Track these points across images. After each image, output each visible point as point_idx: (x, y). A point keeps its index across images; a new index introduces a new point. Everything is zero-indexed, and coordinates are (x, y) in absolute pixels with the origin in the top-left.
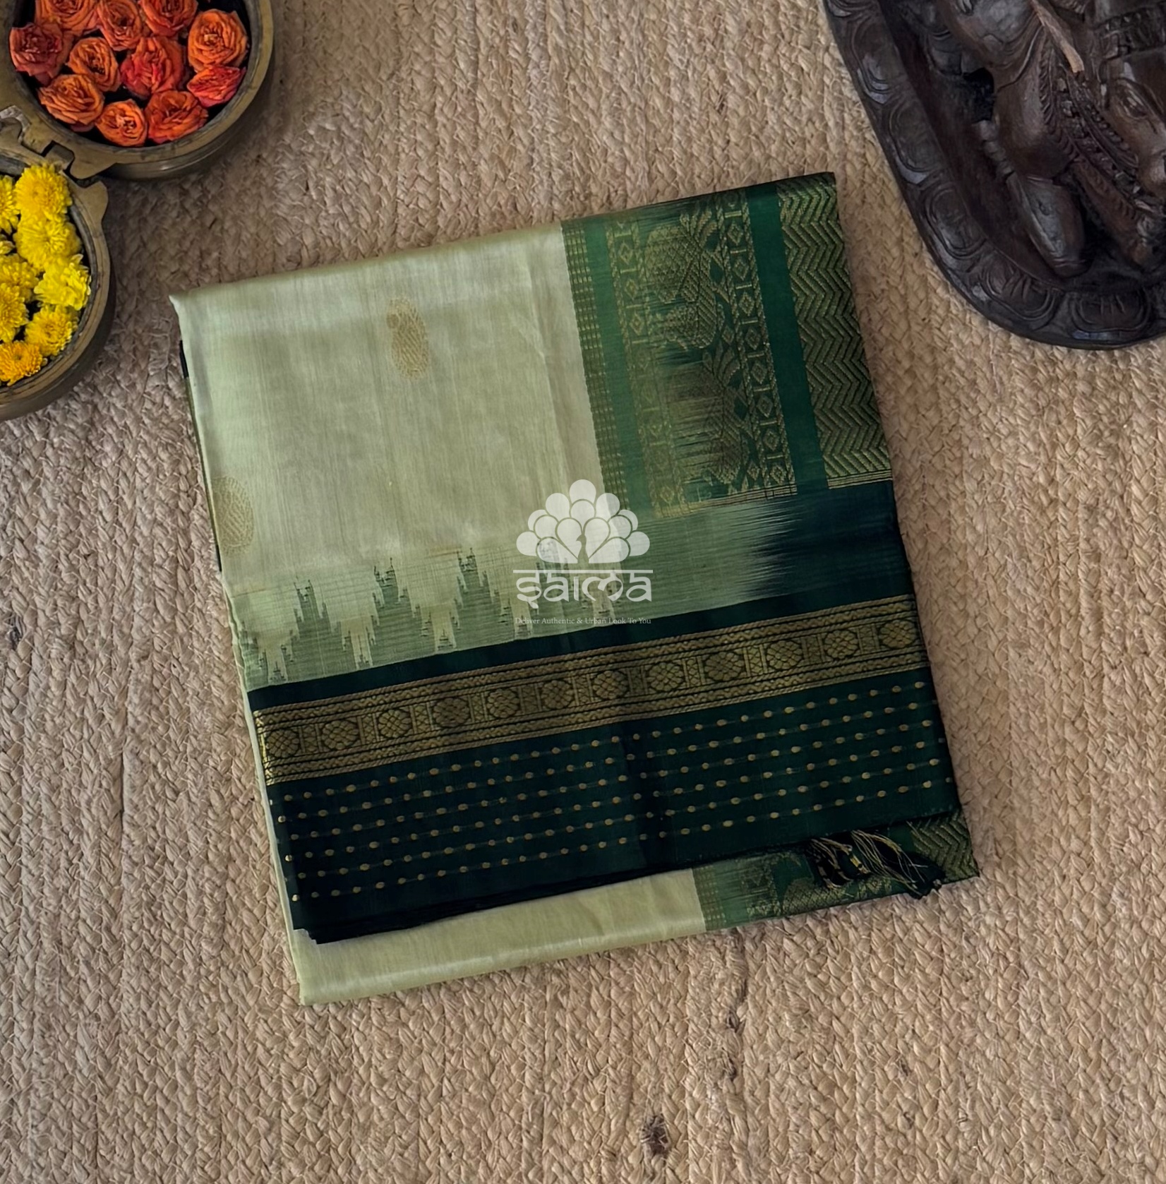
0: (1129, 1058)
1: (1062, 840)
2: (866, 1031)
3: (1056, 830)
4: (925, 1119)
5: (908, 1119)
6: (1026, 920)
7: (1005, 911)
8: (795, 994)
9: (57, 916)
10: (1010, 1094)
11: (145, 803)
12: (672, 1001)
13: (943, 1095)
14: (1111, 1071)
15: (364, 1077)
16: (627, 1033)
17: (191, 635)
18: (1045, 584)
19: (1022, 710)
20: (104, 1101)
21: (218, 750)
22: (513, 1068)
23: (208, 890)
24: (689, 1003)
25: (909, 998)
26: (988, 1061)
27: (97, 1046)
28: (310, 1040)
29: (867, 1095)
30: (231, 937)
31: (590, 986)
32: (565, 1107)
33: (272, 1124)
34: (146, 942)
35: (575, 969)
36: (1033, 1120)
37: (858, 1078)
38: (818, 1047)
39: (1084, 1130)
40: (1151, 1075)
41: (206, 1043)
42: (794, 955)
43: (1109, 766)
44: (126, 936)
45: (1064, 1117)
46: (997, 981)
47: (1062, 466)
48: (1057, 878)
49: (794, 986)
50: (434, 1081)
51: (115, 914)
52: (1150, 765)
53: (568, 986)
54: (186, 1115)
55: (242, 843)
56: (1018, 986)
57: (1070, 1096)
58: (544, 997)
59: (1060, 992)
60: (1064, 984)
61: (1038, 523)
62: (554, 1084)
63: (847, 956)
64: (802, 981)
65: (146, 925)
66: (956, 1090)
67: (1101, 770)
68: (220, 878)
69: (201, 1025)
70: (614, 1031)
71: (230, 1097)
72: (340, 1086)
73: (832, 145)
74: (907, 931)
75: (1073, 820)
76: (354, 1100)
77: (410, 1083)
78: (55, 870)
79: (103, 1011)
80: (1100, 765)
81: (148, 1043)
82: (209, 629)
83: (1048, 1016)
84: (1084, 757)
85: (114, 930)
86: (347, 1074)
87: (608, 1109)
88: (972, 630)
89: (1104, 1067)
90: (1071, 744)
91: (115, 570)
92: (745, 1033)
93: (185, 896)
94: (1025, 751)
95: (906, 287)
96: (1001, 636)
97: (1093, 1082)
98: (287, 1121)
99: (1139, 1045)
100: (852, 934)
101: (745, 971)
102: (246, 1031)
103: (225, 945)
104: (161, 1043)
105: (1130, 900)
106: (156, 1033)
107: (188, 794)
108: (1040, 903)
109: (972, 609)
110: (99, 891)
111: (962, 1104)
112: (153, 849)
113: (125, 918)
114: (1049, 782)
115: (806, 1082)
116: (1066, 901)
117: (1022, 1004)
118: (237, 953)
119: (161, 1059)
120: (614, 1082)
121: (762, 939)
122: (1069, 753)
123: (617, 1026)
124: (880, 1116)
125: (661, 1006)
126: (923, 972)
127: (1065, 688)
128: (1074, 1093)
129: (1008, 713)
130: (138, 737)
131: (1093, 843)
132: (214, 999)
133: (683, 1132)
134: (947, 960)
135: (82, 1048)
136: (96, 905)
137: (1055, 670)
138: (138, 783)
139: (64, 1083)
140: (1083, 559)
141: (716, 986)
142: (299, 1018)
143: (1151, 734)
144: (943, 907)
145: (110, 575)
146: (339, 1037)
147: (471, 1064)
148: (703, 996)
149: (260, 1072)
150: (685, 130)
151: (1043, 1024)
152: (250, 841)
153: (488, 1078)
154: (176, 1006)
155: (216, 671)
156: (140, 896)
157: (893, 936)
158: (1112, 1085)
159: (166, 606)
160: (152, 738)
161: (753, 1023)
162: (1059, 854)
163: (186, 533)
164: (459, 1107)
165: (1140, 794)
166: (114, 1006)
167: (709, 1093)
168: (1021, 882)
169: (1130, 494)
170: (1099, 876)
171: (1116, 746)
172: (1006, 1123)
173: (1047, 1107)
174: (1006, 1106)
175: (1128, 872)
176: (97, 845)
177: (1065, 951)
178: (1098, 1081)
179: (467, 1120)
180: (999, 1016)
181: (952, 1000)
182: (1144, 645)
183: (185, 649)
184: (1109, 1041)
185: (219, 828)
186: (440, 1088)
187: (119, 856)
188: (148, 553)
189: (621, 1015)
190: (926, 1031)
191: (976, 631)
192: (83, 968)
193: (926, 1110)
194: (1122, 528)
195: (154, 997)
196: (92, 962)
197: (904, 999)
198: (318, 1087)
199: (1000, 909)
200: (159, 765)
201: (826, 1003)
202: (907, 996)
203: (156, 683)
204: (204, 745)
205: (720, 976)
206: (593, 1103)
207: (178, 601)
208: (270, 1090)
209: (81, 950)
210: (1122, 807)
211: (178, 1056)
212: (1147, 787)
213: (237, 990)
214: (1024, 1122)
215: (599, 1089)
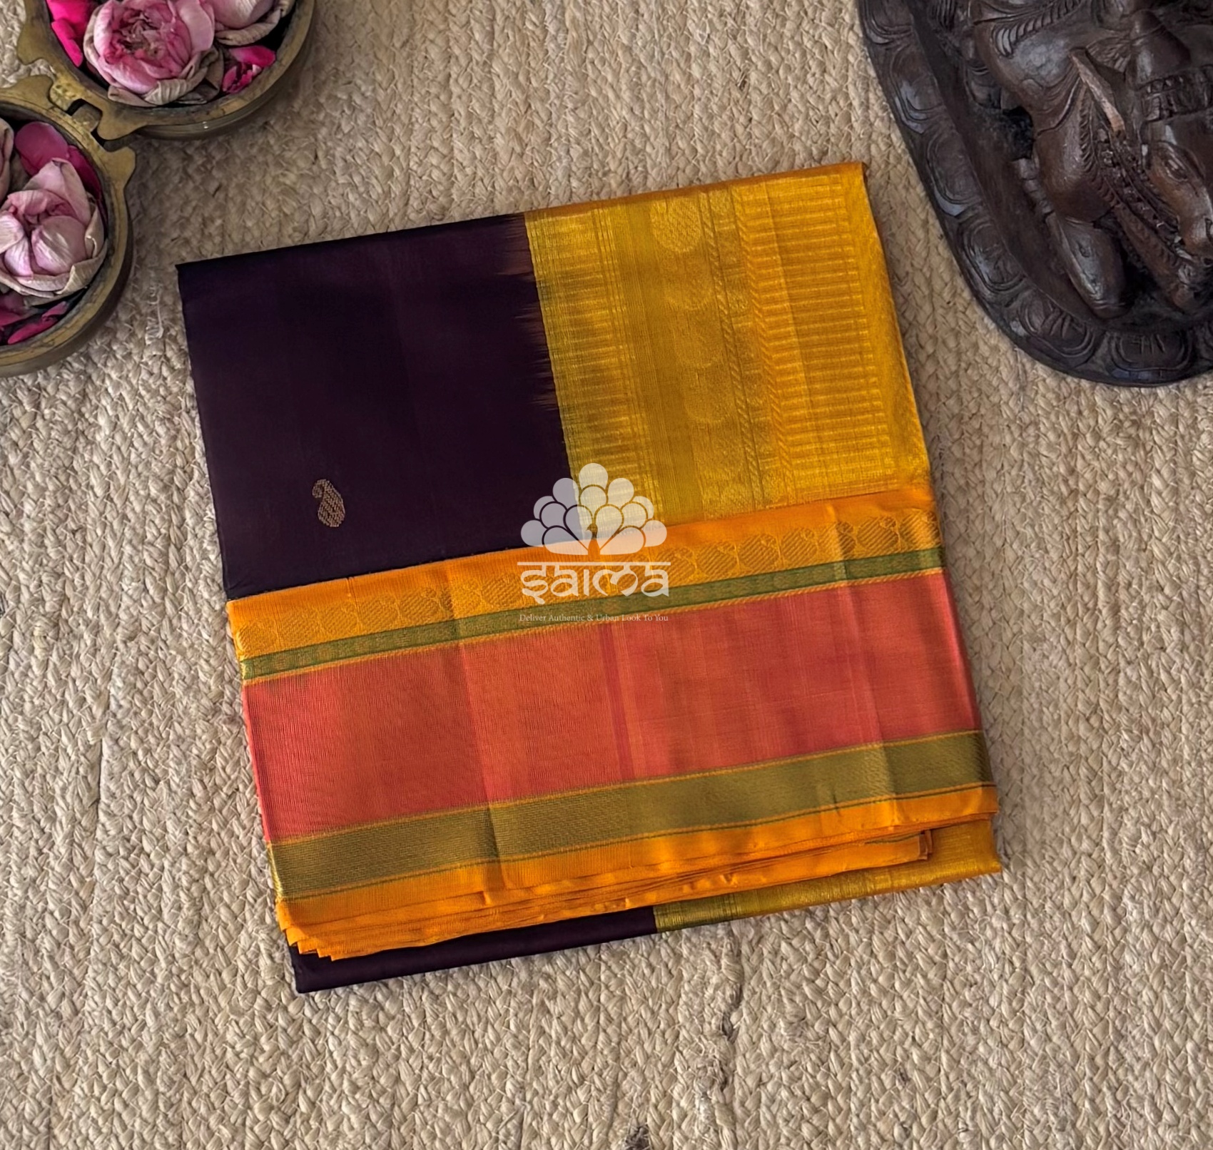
0: (1137, 1067)
1: (1073, 840)
2: (862, 1038)
3: (1067, 829)
4: (922, 1129)
5: (905, 1129)
6: (1034, 923)
7: (1012, 913)
8: (792, 1001)
9: (23, 907)
10: (1012, 1105)
11: (123, 792)
12: (664, 1006)
13: (942, 1104)
14: (1118, 1080)
15: (336, 1084)
16: (615, 1039)
17: (180, 618)
18: (1063, 575)
19: (1036, 706)
20: (59, 1104)
21: (204, 737)
22: (494, 1077)
23: (185, 883)
24: (682, 1008)
25: (911, 1005)
26: (990, 1069)
27: (57, 1047)
28: (282, 1045)
29: (862, 1104)
30: (206, 934)
31: (579, 992)
32: (545, 1118)
33: (235, 1131)
34: (116, 937)
35: (564, 973)
36: (1036, 1132)
37: (854, 1088)
38: (813, 1057)
39: (1089, 1141)
40: (1159, 1085)
41: (173, 1046)
42: (792, 959)
43: (1124, 765)
44: (95, 929)
45: (1068, 1127)
46: (1002, 987)
47: (1083, 457)
48: (1067, 880)
49: (791, 994)
50: (410, 1089)
51: (85, 908)
52: (1164, 764)
53: (556, 992)
54: (146, 1121)
55: (223, 834)
56: (1023, 993)
57: (1075, 1105)
58: (530, 1001)
59: (1067, 996)
60: (1071, 989)
61: (1058, 513)
62: (536, 1093)
63: (847, 961)
64: (799, 987)
65: (117, 919)
66: (957, 1098)
67: (1115, 769)
68: (198, 871)
69: (169, 1027)
70: (602, 1037)
71: (194, 1104)
72: (309, 1093)
73: (855, 125)
74: (909, 934)
75: (1084, 821)
76: (324, 1109)
77: (384, 1091)
78: (24, 860)
79: (66, 1009)
80: (1114, 762)
81: (111, 1044)
82: (198, 611)
83: (1054, 1023)
84: (1100, 755)
85: (82, 924)
86: (317, 1081)
87: (591, 1119)
88: (986, 622)
89: (1111, 1076)
90: (1085, 742)
91: (104, 547)
92: (739, 1041)
93: (160, 889)
94: (1038, 748)
95: (931, 270)
96: (1015, 629)
97: (1100, 1091)
98: (252, 1129)
99: (1147, 1055)
100: (853, 938)
101: (741, 976)
102: (216, 1034)
103: (198, 942)
104: (125, 1043)
105: (1141, 903)
106: (121, 1033)
107: (168, 783)
108: (1048, 905)
109: (987, 600)
110: (70, 882)
111: (962, 1114)
112: (128, 841)
113: (95, 910)
114: (1061, 781)
115: (798, 1093)
116: (1075, 904)
117: (1027, 1011)
118: (211, 951)
119: (124, 1059)
120: (598, 1090)
121: (759, 942)
122: (1083, 749)
123: (605, 1031)
124: (875, 1126)
125: (653, 1012)
126: (925, 976)
127: (1080, 684)
128: (1080, 1102)
129: (1021, 708)
130: (119, 722)
131: (1105, 844)
132: (185, 999)
133: (668, 1144)
134: (951, 964)
135: (40, 1047)
136: (66, 897)
137: (1070, 665)
138: (116, 770)
139: (18, 1083)
140: (1102, 550)
141: (709, 992)
142: (272, 1021)
143: (1167, 733)
144: (948, 909)
145: (97, 552)
146: (313, 1042)
147: (450, 1071)
148: (697, 1001)
149: (228, 1076)
150: (706, 106)
151: (1049, 1030)
152: (232, 834)
153: (466, 1087)
154: (143, 1007)
155: (205, 656)
156: (113, 889)
157: (896, 938)
158: (1119, 1095)
159: (157, 587)
160: (134, 724)
161: (748, 1030)
162: (1070, 853)
163: (180, 509)
164: (435, 1116)
165: (1153, 792)
166: (78, 1004)
167: (697, 1102)
168: (1029, 883)
169: (1151, 485)
170: (1110, 877)
171: (1132, 744)
172: (1007, 1135)
173: (1052, 1118)
174: (1009, 1117)
175: (1140, 874)
176: (71, 834)
177: (1073, 955)
178: (1105, 1089)
179: (442, 1132)
180: (1003, 1022)
181: (955, 1005)
182: (1162, 640)
183: (173, 629)
184: (1116, 1048)
185: (199, 819)
186: (416, 1096)
187: (93, 847)
188: (140, 531)
189: (610, 1020)
190: (927, 1038)
191: (991, 624)
192: (47, 965)
193: (924, 1120)
194: (1142, 520)
195: (120, 996)
196: (57, 958)
197: (905, 1006)
198: (287, 1094)
199: (1007, 912)
200: (140, 753)
201: (823, 1010)
202: (908, 1002)
203: (141, 666)
204: (187, 732)
205: (714, 980)
206: (576, 1114)
207: (168, 580)
208: (236, 1096)
209: (46, 944)
210: (1135, 807)
211: (142, 1058)
212: (1160, 787)
213: (210, 992)
214: (1027, 1133)
215: (582, 1098)
